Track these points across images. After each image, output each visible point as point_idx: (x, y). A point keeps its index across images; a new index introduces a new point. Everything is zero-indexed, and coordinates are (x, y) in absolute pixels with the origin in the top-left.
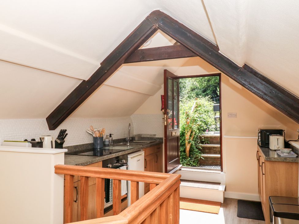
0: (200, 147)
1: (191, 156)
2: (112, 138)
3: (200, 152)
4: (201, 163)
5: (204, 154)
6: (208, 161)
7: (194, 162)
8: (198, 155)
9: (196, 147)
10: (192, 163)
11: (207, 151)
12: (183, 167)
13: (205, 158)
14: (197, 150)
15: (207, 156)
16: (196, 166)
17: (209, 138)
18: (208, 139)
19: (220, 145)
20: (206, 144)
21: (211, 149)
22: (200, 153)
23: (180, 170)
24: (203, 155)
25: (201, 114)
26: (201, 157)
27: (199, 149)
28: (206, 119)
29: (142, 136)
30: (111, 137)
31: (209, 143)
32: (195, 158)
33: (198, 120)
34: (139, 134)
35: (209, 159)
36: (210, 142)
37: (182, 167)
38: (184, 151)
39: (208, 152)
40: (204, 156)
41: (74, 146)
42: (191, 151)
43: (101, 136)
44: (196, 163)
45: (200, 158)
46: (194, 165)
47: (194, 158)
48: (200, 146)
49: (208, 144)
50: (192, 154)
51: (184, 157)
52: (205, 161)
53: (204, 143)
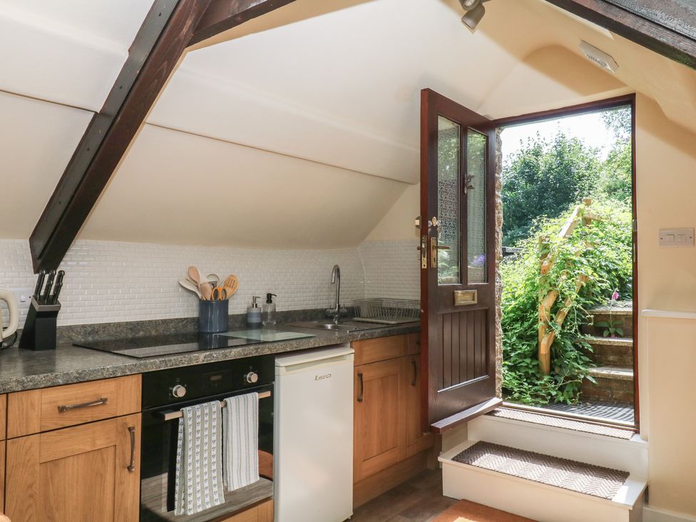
0: (587, 346)
1: (557, 370)
2: (275, 305)
3: (588, 359)
4: (589, 395)
5: (600, 365)
6: (610, 388)
7: (561, 389)
8: (579, 369)
9: (574, 345)
10: (554, 393)
11: (611, 358)
12: (504, 403)
13: (602, 379)
14: (574, 354)
15: (609, 375)
16: (569, 402)
17: (623, 319)
18: (618, 322)
19: (634, 340)
20: (609, 336)
21: (626, 353)
22: (586, 364)
23: (491, 413)
24: (594, 370)
25: (596, 246)
26: (589, 378)
27: (586, 353)
28: (619, 263)
29: (384, 305)
30: (271, 302)
31: (621, 333)
32: (566, 379)
33: (582, 263)
34: (376, 299)
35: (614, 385)
36: (624, 330)
37: (500, 405)
38: (535, 355)
39: (614, 362)
40: (597, 374)
41: (127, 323)
42: (557, 357)
43: (220, 297)
44: (571, 393)
45: (585, 378)
46: (561, 399)
47: (562, 378)
48: (588, 342)
49: (617, 335)
50: (560, 366)
51: (530, 372)
52: (600, 387)
53: (606, 333)
